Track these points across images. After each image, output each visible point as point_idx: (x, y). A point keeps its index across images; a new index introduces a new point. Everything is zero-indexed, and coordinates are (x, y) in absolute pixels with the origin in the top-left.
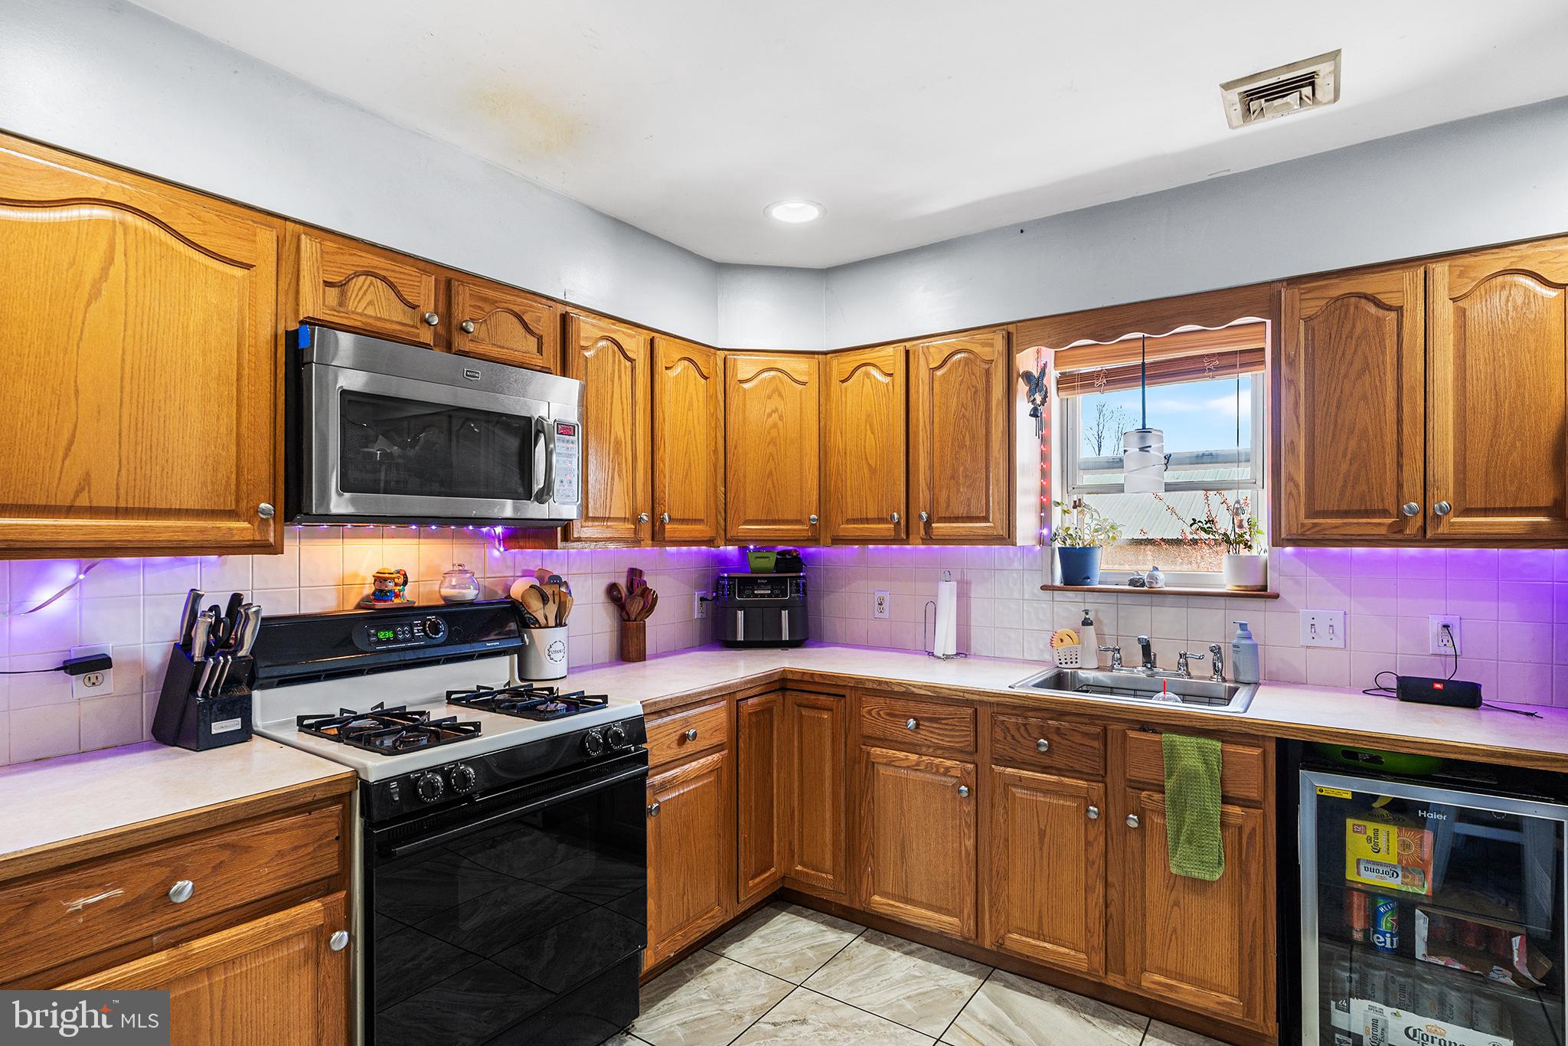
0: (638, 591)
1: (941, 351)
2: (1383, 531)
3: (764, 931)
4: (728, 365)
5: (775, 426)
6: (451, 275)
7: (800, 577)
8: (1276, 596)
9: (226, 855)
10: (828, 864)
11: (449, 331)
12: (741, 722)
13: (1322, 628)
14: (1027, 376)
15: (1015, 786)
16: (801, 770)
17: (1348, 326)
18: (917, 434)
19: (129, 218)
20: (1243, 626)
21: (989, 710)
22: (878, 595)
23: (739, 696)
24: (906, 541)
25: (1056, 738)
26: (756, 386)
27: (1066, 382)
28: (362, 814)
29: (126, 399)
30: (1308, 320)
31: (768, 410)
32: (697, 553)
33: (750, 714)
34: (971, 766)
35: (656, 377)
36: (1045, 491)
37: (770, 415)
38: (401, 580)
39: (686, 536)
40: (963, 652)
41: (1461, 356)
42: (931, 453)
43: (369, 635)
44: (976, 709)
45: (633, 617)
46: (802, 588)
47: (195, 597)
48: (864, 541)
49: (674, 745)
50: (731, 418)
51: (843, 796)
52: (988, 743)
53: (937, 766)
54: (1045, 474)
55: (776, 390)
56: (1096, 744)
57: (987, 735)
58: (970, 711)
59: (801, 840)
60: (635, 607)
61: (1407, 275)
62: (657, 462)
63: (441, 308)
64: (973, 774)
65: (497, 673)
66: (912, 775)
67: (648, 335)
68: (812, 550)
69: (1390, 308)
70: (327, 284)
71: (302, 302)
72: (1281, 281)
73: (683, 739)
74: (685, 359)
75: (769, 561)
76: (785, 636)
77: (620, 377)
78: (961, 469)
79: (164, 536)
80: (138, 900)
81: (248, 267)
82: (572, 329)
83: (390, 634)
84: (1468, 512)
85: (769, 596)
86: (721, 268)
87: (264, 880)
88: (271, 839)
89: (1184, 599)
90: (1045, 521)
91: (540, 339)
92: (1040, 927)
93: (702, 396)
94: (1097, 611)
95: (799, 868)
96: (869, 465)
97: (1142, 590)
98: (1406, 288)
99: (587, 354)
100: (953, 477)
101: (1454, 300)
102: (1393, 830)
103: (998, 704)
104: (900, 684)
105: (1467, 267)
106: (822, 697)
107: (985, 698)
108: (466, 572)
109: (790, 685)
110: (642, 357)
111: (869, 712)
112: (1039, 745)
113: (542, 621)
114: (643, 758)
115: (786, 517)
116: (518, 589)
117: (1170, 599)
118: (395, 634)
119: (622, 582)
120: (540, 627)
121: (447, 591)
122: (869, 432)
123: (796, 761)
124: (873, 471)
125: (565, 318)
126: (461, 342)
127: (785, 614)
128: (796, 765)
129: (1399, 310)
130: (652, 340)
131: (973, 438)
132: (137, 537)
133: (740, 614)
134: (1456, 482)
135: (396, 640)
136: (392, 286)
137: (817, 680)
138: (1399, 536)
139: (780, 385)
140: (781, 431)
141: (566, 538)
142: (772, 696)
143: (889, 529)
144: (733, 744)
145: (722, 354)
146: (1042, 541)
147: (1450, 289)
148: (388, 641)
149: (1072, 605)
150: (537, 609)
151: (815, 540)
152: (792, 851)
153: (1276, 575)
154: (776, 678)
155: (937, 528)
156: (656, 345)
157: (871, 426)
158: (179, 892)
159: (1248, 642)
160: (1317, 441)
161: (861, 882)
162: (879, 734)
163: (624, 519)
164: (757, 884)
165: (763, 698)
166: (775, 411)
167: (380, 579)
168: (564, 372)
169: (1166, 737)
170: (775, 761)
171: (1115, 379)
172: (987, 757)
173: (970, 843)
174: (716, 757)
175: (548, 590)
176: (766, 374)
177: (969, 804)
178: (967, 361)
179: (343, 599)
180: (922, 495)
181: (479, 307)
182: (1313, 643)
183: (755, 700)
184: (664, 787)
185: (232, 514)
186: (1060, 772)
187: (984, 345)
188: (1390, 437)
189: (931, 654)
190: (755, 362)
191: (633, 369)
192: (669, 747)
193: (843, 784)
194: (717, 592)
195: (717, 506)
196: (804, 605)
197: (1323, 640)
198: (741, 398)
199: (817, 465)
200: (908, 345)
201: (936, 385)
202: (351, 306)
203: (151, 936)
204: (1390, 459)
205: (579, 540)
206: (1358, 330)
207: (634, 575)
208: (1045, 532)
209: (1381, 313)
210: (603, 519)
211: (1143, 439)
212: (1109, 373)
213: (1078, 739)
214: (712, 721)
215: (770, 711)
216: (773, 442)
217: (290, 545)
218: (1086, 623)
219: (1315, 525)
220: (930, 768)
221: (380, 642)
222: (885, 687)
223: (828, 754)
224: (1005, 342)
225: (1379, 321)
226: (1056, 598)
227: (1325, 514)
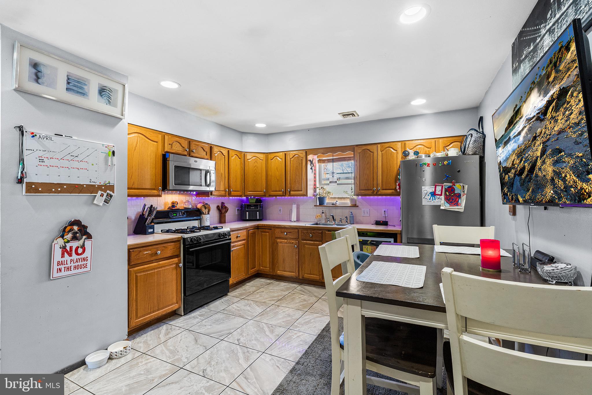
0: (224, 207)
1: (292, 154)
2: (371, 193)
3: (254, 281)
4: (245, 156)
5: (256, 169)
6: (190, 140)
7: (261, 204)
8: (358, 206)
9: (163, 248)
10: (268, 266)
11: (190, 152)
12: (249, 235)
13: (366, 213)
14: (310, 160)
15: (306, 244)
16: (262, 247)
17: (365, 155)
18: (287, 172)
19: (140, 135)
20: (351, 212)
21: (301, 230)
22: (279, 208)
23: (249, 229)
24: (285, 196)
25: (313, 234)
26: (251, 161)
27: (320, 161)
28: (183, 244)
29: (139, 168)
30: (359, 153)
31: (254, 166)
32: (237, 199)
33: (251, 233)
34: (297, 242)
35: (230, 159)
36: (315, 185)
37: (254, 167)
38: (177, 203)
39: (236, 195)
40: (298, 220)
41: (382, 162)
42: (290, 176)
43: (172, 215)
44: (298, 230)
45: (223, 213)
46: (262, 207)
47: (145, 205)
48: (276, 196)
49: (236, 238)
50: (246, 168)
51: (271, 251)
52: (301, 236)
53: (291, 242)
54: (315, 181)
55: (256, 161)
56: (320, 235)
57: (300, 235)
58: (297, 230)
59: (262, 262)
60: (223, 211)
61: (374, 146)
62: (230, 178)
63: (188, 147)
64: (298, 243)
65: (196, 224)
66: (286, 244)
67: (228, 150)
68: (264, 198)
69: (372, 152)
70: (169, 144)
71: (165, 148)
72: (355, 145)
73: (237, 237)
74: (235, 155)
75: (254, 201)
76: (258, 218)
77: (222, 159)
78: (297, 180)
79: (145, 193)
80: (152, 254)
81: (157, 142)
82: (213, 150)
83: (175, 215)
84: (383, 190)
85: (254, 209)
86: (243, 133)
87: (169, 253)
88: (170, 246)
89: (341, 207)
90: (315, 191)
91: (206, 152)
92: (311, 272)
93: (239, 163)
94: (325, 210)
95: (262, 268)
96: (277, 179)
97: (334, 206)
98: (373, 148)
99: (216, 155)
100: (295, 182)
101: (381, 151)
102: (370, 247)
103: (303, 228)
104: (283, 226)
105: (383, 146)
106: (267, 230)
107: (300, 227)
108: (189, 202)
109: (259, 228)
110: (226, 155)
111: (277, 232)
112: (310, 236)
113: (205, 213)
114: (230, 239)
115: (258, 190)
116: (199, 206)
117: (339, 207)
118: (177, 215)
119: (220, 205)
120: (204, 214)
121: (185, 206)
122: (277, 172)
123: (261, 244)
124: (278, 180)
125: (211, 147)
126: (192, 154)
127: (258, 213)
128: (261, 246)
129: (373, 152)
130: (228, 151)
131: (299, 173)
132: (141, 193)
133: (247, 213)
134: (381, 184)
135: (177, 216)
136: (180, 144)
137: (266, 226)
138: (373, 194)
139: (257, 160)
140: (257, 171)
141: (211, 195)
142: (256, 230)
143: (281, 193)
144: (247, 239)
145: (243, 153)
146: (314, 195)
147: (380, 149)
148: (175, 216)
149: (320, 209)
150: (204, 211)
151: (265, 196)
152: (260, 264)
153: (358, 202)
154: (256, 226)
155: (292, 193)
156: (229, 152)
157: (278, 170)
158: (158, 253)
159: (352, 215)
160: (361, 176)
161: (275, 268)
162: (279, 236)
163: (223, 191)
164: (252, 271)
165: (253, 230)
166: (256, 166)
167: (173, 203)
168: (211, 160)
169: (332, 232)
170: (256, 244)
171: (329, 161)
172: (301, 239)
173: (297, 257)
174: (244, 242)
175: (206, 206)
176: (254, 158)
177: (297, 249)
178: (297, 157)
179: (165, 207)
180: (288, 185)
181: (195, 146)
182: (364, 215)
183: (252, 230)
184: (234, 246)
185: (154, 189)
186: (314, 241)
187: (301, 154)
188: (372, 176)
189: (291, 221)
190: (251, 155)
191: (225, 157)
192: (234, 238)
193: (271, 247)
194: (241, 208)
195: (242, 187)
196: (262, 211)
197: (366, 215)
198: (248, 163)
199: (265, 179)
200: (285, 152)
201: (291, 162)
202: (173, 148)
203: (153, 260)
204: (372, 180)
205: (214, 195)
206: (367, 156)
207: (223, 203)
208: (315, 194)
209: (371, 153)
210: (219, 191)
211: (333, 175)
212: (328, 160)
213: (317, 234)
214: (243, 234)
215: (255, 233)
216: (255, 173)
217: (163, 196)
218: (323, 213)
219: (360, 192)
220: (290, 243)
221: (174, 216)
222: (280, 226)
223: (268, 242)
224: (305, 153)
225: (370, 154)
226: (317, 208)
227: (362, 190)
